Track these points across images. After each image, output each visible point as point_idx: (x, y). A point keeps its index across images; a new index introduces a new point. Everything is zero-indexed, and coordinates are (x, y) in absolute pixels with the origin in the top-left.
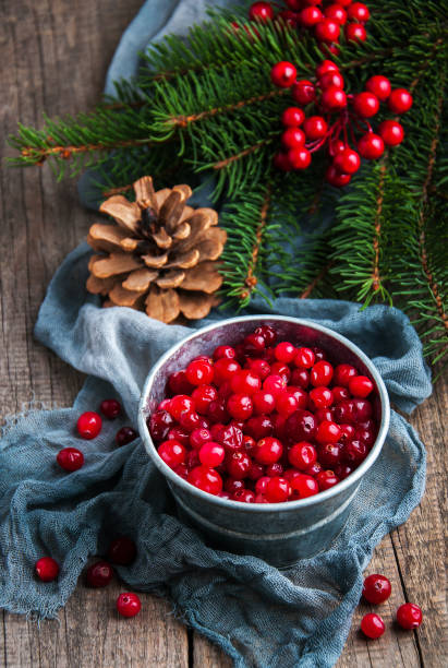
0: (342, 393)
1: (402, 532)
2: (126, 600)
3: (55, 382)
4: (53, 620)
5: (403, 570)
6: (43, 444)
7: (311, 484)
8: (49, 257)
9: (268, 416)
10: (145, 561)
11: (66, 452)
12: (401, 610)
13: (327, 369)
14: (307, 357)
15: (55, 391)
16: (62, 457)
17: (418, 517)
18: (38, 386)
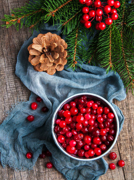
6: (22, 113)
9: (86, 127)
12: (119, 161)
13: (101, 109)
17: (122, 131)
18: (18, 91)
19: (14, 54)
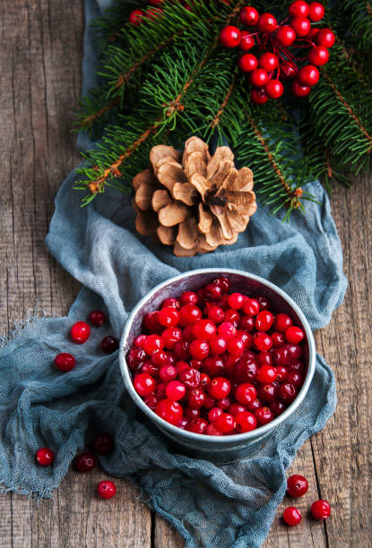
0: (279, 338)
1: (319, 437)
2: (105, 487)
3: (54, 290)
4: (48, 499)
5: (318, 469)
6: (44, 347)
7: (251, 420)
8: (51, 175)
9: (221, 357)
10: (121, 457)
11: (63, 356)
12: (315, 504)
13: (268, 318)
14: (254, 307)
15: (54, 299)
16: (59, 361)
17: (333, 425)
18: (40, 293)
19: (42, 202)
